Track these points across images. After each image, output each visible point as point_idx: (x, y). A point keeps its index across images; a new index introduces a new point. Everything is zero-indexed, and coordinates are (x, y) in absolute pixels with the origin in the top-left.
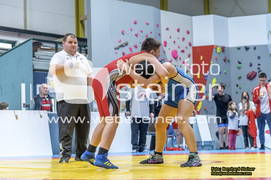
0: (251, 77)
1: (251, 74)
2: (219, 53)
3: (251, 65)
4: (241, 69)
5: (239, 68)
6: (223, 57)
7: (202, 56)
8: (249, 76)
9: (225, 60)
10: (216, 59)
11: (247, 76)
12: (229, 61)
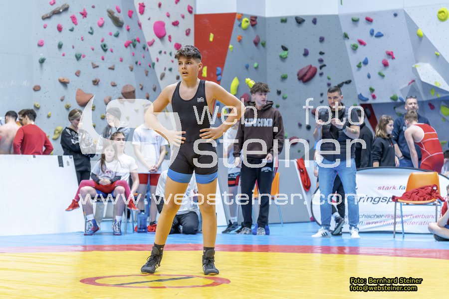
0: (306, 78)
1: (305, 71)
2: (246, 29)
3: (306, 54)
4: (288, 60)
5: (283, 59)
6: (254, 38)
7: (213, 33)
8: (301, 75)
9: (256, 43)
10: (240, 41)
11: (298, 75)
12: (264, 45)
